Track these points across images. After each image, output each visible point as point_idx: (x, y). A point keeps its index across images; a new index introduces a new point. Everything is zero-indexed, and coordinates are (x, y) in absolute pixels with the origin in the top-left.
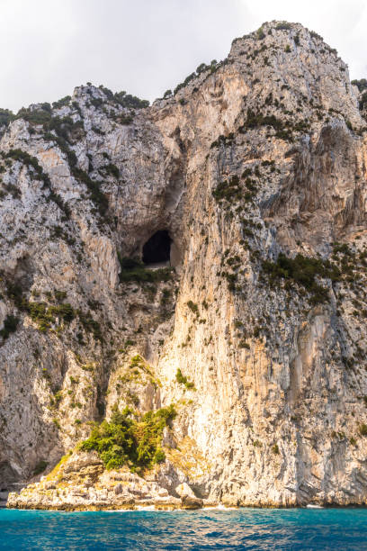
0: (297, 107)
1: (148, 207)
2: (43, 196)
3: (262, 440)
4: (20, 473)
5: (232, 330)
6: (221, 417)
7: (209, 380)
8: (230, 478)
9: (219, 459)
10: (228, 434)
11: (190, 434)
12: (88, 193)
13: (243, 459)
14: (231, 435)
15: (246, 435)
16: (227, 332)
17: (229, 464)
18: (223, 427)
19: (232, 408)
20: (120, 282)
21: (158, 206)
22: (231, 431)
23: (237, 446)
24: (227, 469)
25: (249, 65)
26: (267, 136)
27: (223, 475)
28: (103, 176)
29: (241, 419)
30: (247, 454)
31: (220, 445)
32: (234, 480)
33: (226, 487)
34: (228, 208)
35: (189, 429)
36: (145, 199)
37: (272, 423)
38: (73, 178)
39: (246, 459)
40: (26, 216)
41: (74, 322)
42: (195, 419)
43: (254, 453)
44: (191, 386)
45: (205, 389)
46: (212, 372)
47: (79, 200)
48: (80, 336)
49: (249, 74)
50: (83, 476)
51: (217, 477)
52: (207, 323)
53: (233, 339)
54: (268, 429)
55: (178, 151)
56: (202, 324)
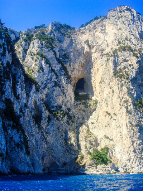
0: (137, 43)
1: (78, 70)
2: (50, 70)
3: (139, 156)
4: (59, 165)
5: (128, 124)
6: (126, 150)
7: (120, 139)
8: (129, 166)
9: (126, 161)
10: (128, 155)
11: (114, 154)
12: (62, 67)
13: (133, 161)
14: (129, 155)
15: (134, 155)
16: (127, 125)
17: (129, 162)
18: (127, 153)
19: (130, 147)
20: (75, 101)
21: (82, 70)
22: (129, 154)
23: (131, 158)
24: (128, 164)
25: (116, 21)
26: (130, 55)
27: (127, 166)
28: (63, 59)
29: (133, 150)
30: (135, 160)
31: (126, 157)
32: (131, 167)
33: (128, 169)
34: (121, 82)
35: (113, 153)
36: (77, 67)
37: (141, 151)
38: (57, 62)
39: (134, 161)
40: (46, 78)
41: (66, 116)
42: (115, 150)
43: (137, 160)
44: (111, 140)
45: (118, 141)
46: (121, 136)
47: (59, 70)
48: (68, 121)
49: (117, 25)
50: (93, 167)
51: (125, 166)
52: (116, 120)
53: (129, 127)
54: (140, 153)
55: (88, 49)
56: (115, 121)
